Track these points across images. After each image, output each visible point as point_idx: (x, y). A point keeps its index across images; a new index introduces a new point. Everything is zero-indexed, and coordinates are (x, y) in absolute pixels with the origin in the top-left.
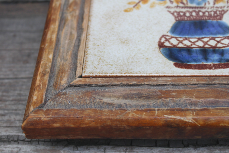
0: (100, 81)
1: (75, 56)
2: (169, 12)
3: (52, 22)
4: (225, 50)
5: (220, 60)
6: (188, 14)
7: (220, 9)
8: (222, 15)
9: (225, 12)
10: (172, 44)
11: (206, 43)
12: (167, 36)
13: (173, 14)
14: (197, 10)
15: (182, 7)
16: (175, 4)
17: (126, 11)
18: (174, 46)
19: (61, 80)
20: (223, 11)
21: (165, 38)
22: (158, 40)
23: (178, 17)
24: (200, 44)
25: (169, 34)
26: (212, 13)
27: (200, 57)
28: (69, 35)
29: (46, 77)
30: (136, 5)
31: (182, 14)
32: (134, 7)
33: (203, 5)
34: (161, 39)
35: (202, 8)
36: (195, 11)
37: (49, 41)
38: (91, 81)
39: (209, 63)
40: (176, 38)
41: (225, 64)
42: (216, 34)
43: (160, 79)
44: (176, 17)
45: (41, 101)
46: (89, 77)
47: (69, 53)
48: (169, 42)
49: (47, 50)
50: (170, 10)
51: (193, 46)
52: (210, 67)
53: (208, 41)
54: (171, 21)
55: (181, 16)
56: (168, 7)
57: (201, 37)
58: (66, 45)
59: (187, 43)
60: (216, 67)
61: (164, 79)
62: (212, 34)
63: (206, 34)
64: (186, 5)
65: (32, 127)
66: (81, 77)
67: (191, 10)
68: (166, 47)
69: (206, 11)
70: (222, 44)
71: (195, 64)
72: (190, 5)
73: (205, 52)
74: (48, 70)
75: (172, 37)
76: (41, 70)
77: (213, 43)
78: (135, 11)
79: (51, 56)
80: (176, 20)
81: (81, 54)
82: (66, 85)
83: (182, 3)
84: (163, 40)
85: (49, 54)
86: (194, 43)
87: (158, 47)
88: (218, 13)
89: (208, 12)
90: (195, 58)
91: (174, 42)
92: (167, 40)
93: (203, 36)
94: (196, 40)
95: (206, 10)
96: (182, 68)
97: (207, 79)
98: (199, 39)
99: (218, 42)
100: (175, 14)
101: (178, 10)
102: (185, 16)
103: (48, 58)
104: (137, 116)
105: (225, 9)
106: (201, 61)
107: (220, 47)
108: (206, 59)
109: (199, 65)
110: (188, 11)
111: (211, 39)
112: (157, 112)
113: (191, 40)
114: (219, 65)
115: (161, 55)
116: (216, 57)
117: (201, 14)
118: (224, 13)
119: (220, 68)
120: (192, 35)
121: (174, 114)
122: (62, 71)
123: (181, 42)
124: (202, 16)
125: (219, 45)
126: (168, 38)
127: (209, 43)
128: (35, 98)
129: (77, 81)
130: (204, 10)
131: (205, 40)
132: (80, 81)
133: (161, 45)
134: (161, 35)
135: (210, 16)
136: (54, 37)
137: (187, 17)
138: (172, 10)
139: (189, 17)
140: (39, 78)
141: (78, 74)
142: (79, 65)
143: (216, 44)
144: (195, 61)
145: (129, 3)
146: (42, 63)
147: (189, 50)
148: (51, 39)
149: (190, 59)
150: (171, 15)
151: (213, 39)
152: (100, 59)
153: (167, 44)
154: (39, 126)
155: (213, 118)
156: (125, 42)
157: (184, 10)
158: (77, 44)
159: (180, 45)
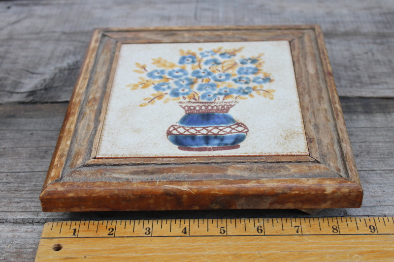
0: (111, 161)
1: (91, 143)
2: (180, 106)
3: (71, 115)
4: (226, 136)
5: (219, 144)
6: (198, 108)
7: (228, 104)
8: (229, 108)
9: (232, 106)
10: (179, 132)
11: (210, 131)
12: (176, 126)
13: (184, 108)
14: (207, 105)
15: (194, 103)
16: (187, 100)
17: (141, 106)
18: (181, 134)
19: (77, 161)
20: (231, 105)
21: (174, 128)
22: (167, 129)
23: (188, 110)
24: (205, 132)
25: (178, 124)
26: (220, 107)
27: (202, 142)
28: (86, 126)
29: (64, 159)
30: (151, 101)
31: (192, 108)
32: (149, 102)
33: (213, 101)
34: (169, 128)
35: (212, 103)
36: (204, 106)
37: (67, 130)
38: (103, 161)
39: (209, 147)
40: (183, 127)
41: (222, 147)
42: (220, 124)
43: (165, 159)
44: (186, 111)
45: (58, 177)
46: (102, 158)
47: (86, 140)
48: (177, 130)
49: (66, 138)
50: (181, 104)
51: (198, 133)
52: (209, 150)
53: (211, 130)
54: (182, 113)
55: (191, 110)
56: (180, 102)
57: (206, 126)
58: (83, 134)
59: (193, 131)
60: (214, 149)
61: (168, 159)
62: (216, 124)
63: (211, 124)
64: (198, 101)
65: (49, 197)
66: (95, 158)
67: (201, 105)
68: (174, 134)
69: (215, 106)
70: (224, 132)
71: (197, 147)
72: (201, 100)
73: (207, 139)
74: (66, 153)
75: (180, 127)
76: (59, 153)
77: (215, 131)
78: (149, 105)
79: (69, 143)
80: (186, 113)
81: (96, 141)
82: (81, 165)
83: (195, 99)
84: (172, 129)
85: (67, 141)
86: (199, 131)
87: (166, 134)
88: (225, 107)
89: (217, 106)
90: (198, 143)
91: (181, 130)
92: (175, 129)
93: (208, 126)
94: (201, 128)
95: (215, 104)
96: (185, 150)
97: (206, 158)
98: (204, 128)
99: (221, 130)
100: (186, 108)
101: (189, 105)
102: (195, 110)
103: (66, 144)
104: (141, 186)
105: (233, 104)
106: (201, 145)
107: (221, 134)
108: (207, 144)
109: (200, 148)
110: (198, 106)
111: (214, 128)
112: (158, 183)
113: (196, 129)
114: (218, 148)
115: (168, 140)
116: (217, 142)
117: (210, 108)
118: (231, 107)
119: (218, 150)
120: (199, 125)
121: (172, 184)
122: (78, 154)
123: (188, 131)
124: (210, 110)
125: (221, 133)
126: (176, 127)
127: (212, 131)
128: (53, 174)
129: (91, 161)
130: (213, 105)
131: (209, 129)
132: (94, 161)
133: (169, 133)
134: (170, 126)
135: (218, 109)
136: (73, 127)
137: (197, 110)
138: (184, 105)
139: (198, 110)
140: (57, 159)
141: (93, 155)
142: (93, 149)
143: (219, 132)
144: (197, 145)
145: (145, 99)
146: (60, 148)
147: (193, 137)
148: (69, 129)
149: (193, 144)
150: (182, 109)
151: (217, 128)
152: (113, 144)
153: (175, 132)
154: (55, 196)
155: (205, 188)
156: (137, 131)
157: (195, 105)
158: (93, 133)
159: (187, 133)
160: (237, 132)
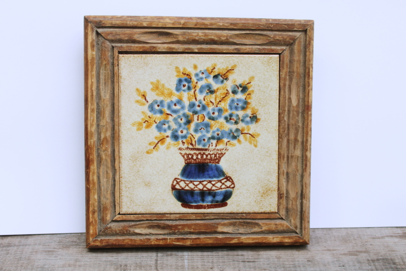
0: (132, 217)
1: (113, 194)
2: (181, 153)
3: (91, 163)
4: (218, 192)
5: (212, 202)
6: (195, 157)
7: (220, 152)
8: (220, 158)
9: (223, 154)
10: (181, 187)
11: (204, 186)
12: (178, 179)
13: (183, 156)
14: (202, 152)
15: (191, 149)
16: (186, 146)
17: (148, 152)
18: (183, 189)
19: (106, 217)
20: (222, 153)
21: (177, 181)
22: (171, 183)
23: (187, 160)
24: (200, 187)
25: (179, 177)
26: (213, 156)
27: (199, 198)
28: (105, 173)
29: (96, 215)
30: (156, 146)
31: (190, 156)
32: (154, 148)
33: (207, 147)
34: (173, 182)
35: (206, 150)
36: (200, 153)
37: (92, 182)
38: (127, 218)
39: (204, 204)
40: (184, 181)
41: (215, 205)
42: (212, 178)
43: (172, 215)
44: (185, 160)
45: (96, 234)
46: (124, 214)
47: (109, 192)
48: (179, 185)
49: (92, 191)
50: (181, 152)
51: (196, 189)
52: (204, 207)
53: (206, 184)
54: (181, 164)
55: (190, 159)
56: (180, 149)
57: (202, 180)
58: (105, 183)
59: (191, 186)
60: (209, 207)
61: (175, 215)
62: (210, 177)
63: (205, 178)
64: (195, 147)
66: (119, 214)
67: (197, 152)
68: (177, 189)
69: (209, 154)
70: (216, 187)
71: (195, 204)
72: (197, 147)
73: (203, 194)
74: (96, 209)
75: (182, 181)
76: (91, 209)
77: (209, 186)
78: (155, 152)
79: (96, 197)
80: (186, 163)
81: (117, 194)
82: (110, 221)
83: (192, 144)
84: (175, 182)
85: (94, 195)
86: (196, 186)
87: (171, 189)
88: (217, 155)
89: (210, 155)
90: (196, 199)
91: (182, 184)
92: (178, 183)
93: (204, 180)
94: (198, 183)
95: (209, 152)
96: (186, 208)
97: (202, 215)
98: (200, 182)
99: (213, 185)
100: (185, 156)
101: (188, 152)
102: (193, 159)
103: (95, 199)
104: (156, 243)
105: (223, 152)
106: (199, 203)
107: (214, 190)
108: (203, 201)
109: (198, 205)
110: (195, 153)
111: (208, 183)
112: (169, 240)
113: (195, 183)
114: (211, 205)
115: (173, 196)
116: (210, 198)
117: (205, 157)
118: (222, 156)
119: (211, 208)
120: (196, 178)
121: (178, 242)
122: (105, 209)
123: (187, 185)
124: (205, 159)
125: (214, 188)
126: (178, 181)
127: (207, 186)
128: (91, 232)
129: (117, 217)
130: (207, 153)
131: (204, 183)
132: (119, 218)
133: (173, 188)
134: (174, 179)
135: (211, 159)
136: (95, 178)
137: (194, 160)
138: (183, 152)
139: (195, 160)
140: (91, 216)
141: (117, 213)
142: (116, 204)
143: (212, 187)
144: (196, 202)
145: (150, 144)
146: (90, 202)
147: (192, 192)
148: (93, 180)
149: (192, 201)
150: (182, 158)
151: (210, 182)
152: (131, 200)
153: (178, 187)
156: (148, 185)
157: (192, 152)
158: (113, 183)
159: (187, 188)
160: (225, 188)
